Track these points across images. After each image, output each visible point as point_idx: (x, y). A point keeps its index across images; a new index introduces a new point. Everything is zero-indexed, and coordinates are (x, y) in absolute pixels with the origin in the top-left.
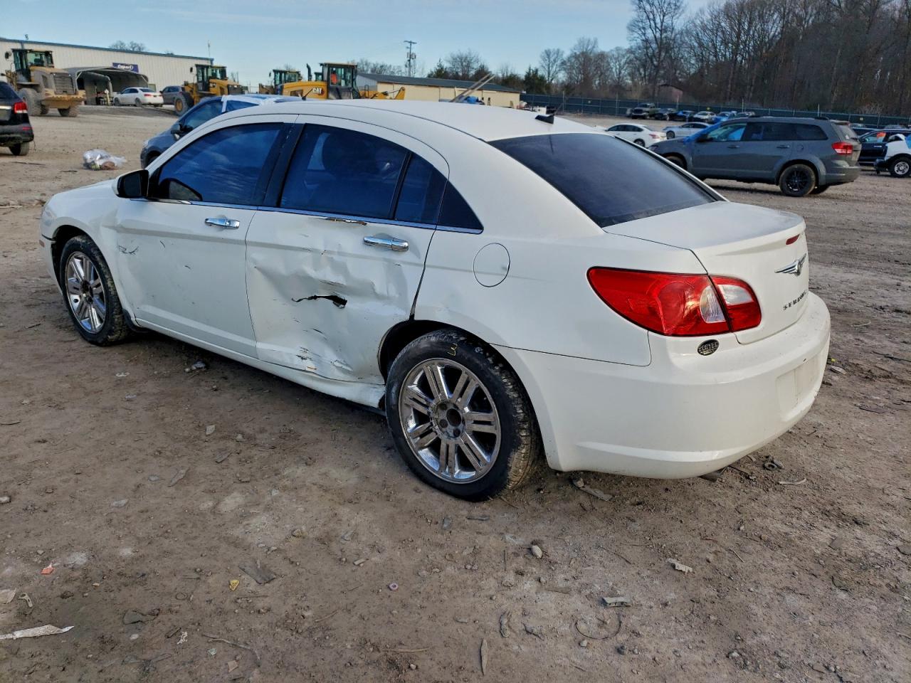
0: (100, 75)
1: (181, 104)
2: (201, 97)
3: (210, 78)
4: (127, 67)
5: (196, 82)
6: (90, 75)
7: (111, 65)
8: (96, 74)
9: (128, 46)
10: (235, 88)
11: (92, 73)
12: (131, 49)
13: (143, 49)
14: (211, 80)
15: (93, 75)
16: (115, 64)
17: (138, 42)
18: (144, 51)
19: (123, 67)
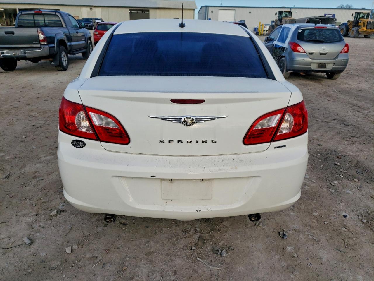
0: (317, 19)
1: (343, 31)
2: (353, 27)
3: (361, 18)
4: (330, 15)
5: (353, 20)
6: (314, 20)
7: (323, 15)
8: (316, 19)
9: (345, 6)
10: (371, 23)
11: (315, 19)
12: (346, 8)
13: (351, 7)
14: (361, 19)
15: (315, 20)
16: (325, 15)
17: (350, 4)
18: (352, 8)
19: (328, 15)
